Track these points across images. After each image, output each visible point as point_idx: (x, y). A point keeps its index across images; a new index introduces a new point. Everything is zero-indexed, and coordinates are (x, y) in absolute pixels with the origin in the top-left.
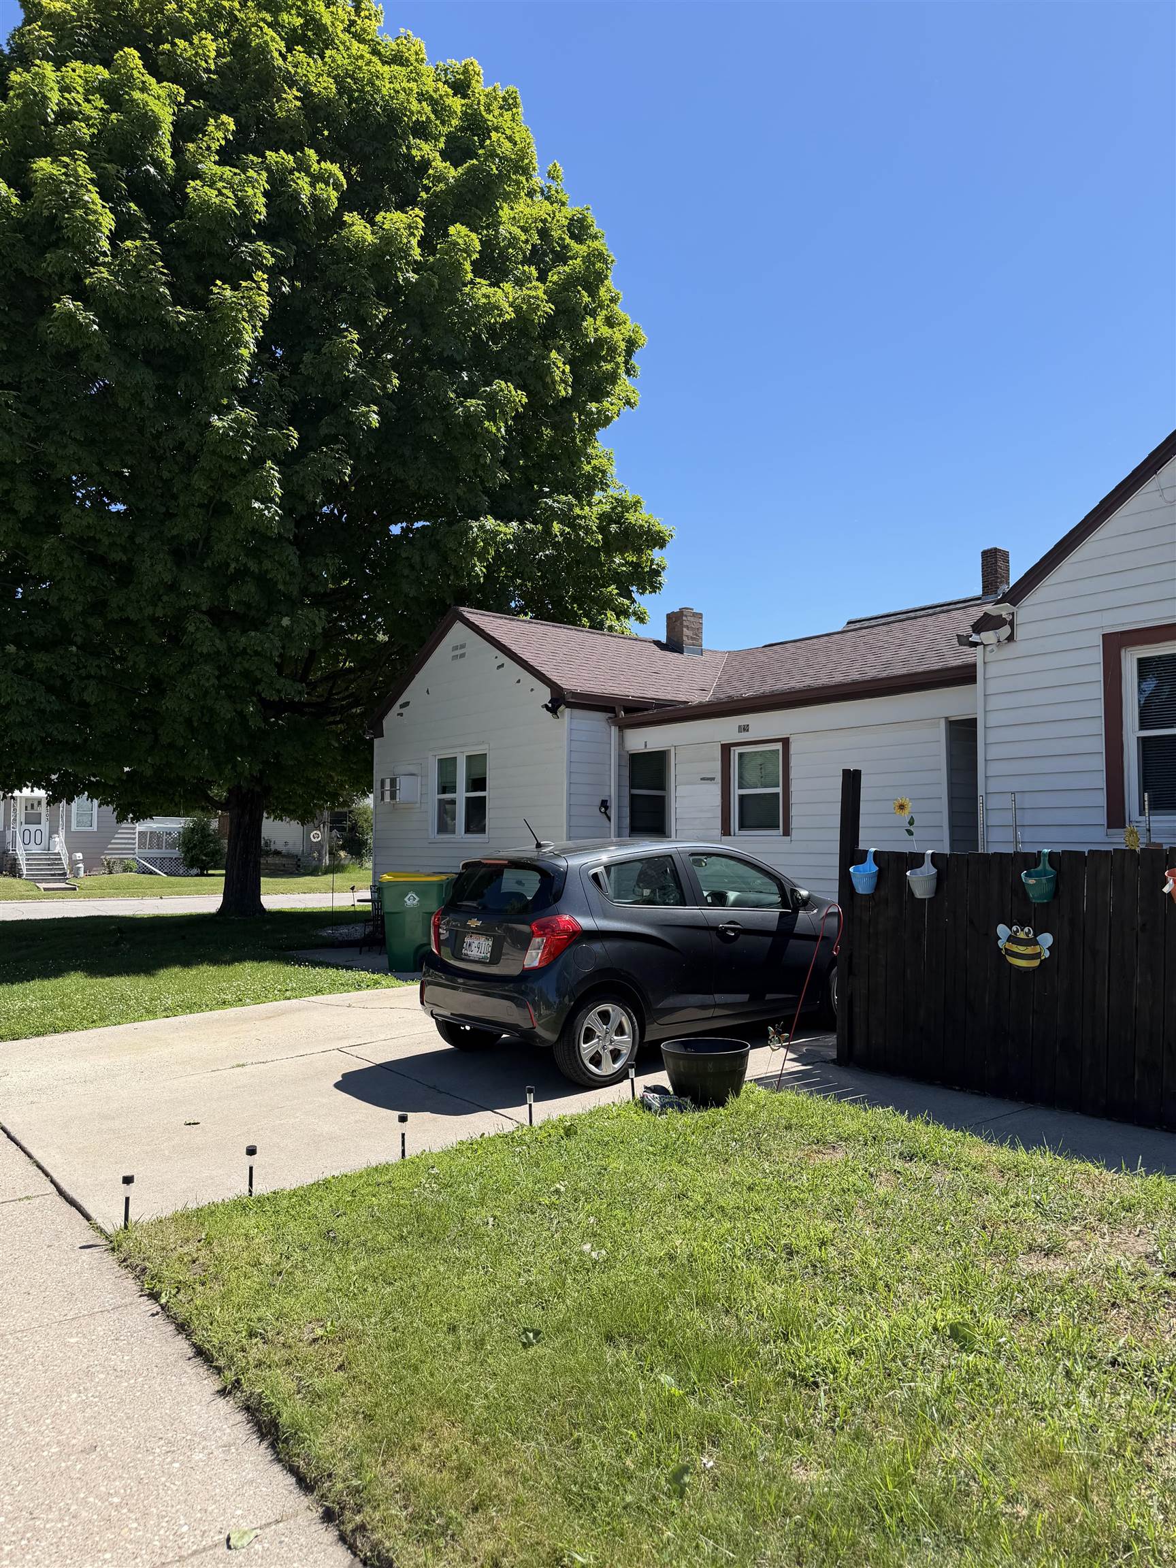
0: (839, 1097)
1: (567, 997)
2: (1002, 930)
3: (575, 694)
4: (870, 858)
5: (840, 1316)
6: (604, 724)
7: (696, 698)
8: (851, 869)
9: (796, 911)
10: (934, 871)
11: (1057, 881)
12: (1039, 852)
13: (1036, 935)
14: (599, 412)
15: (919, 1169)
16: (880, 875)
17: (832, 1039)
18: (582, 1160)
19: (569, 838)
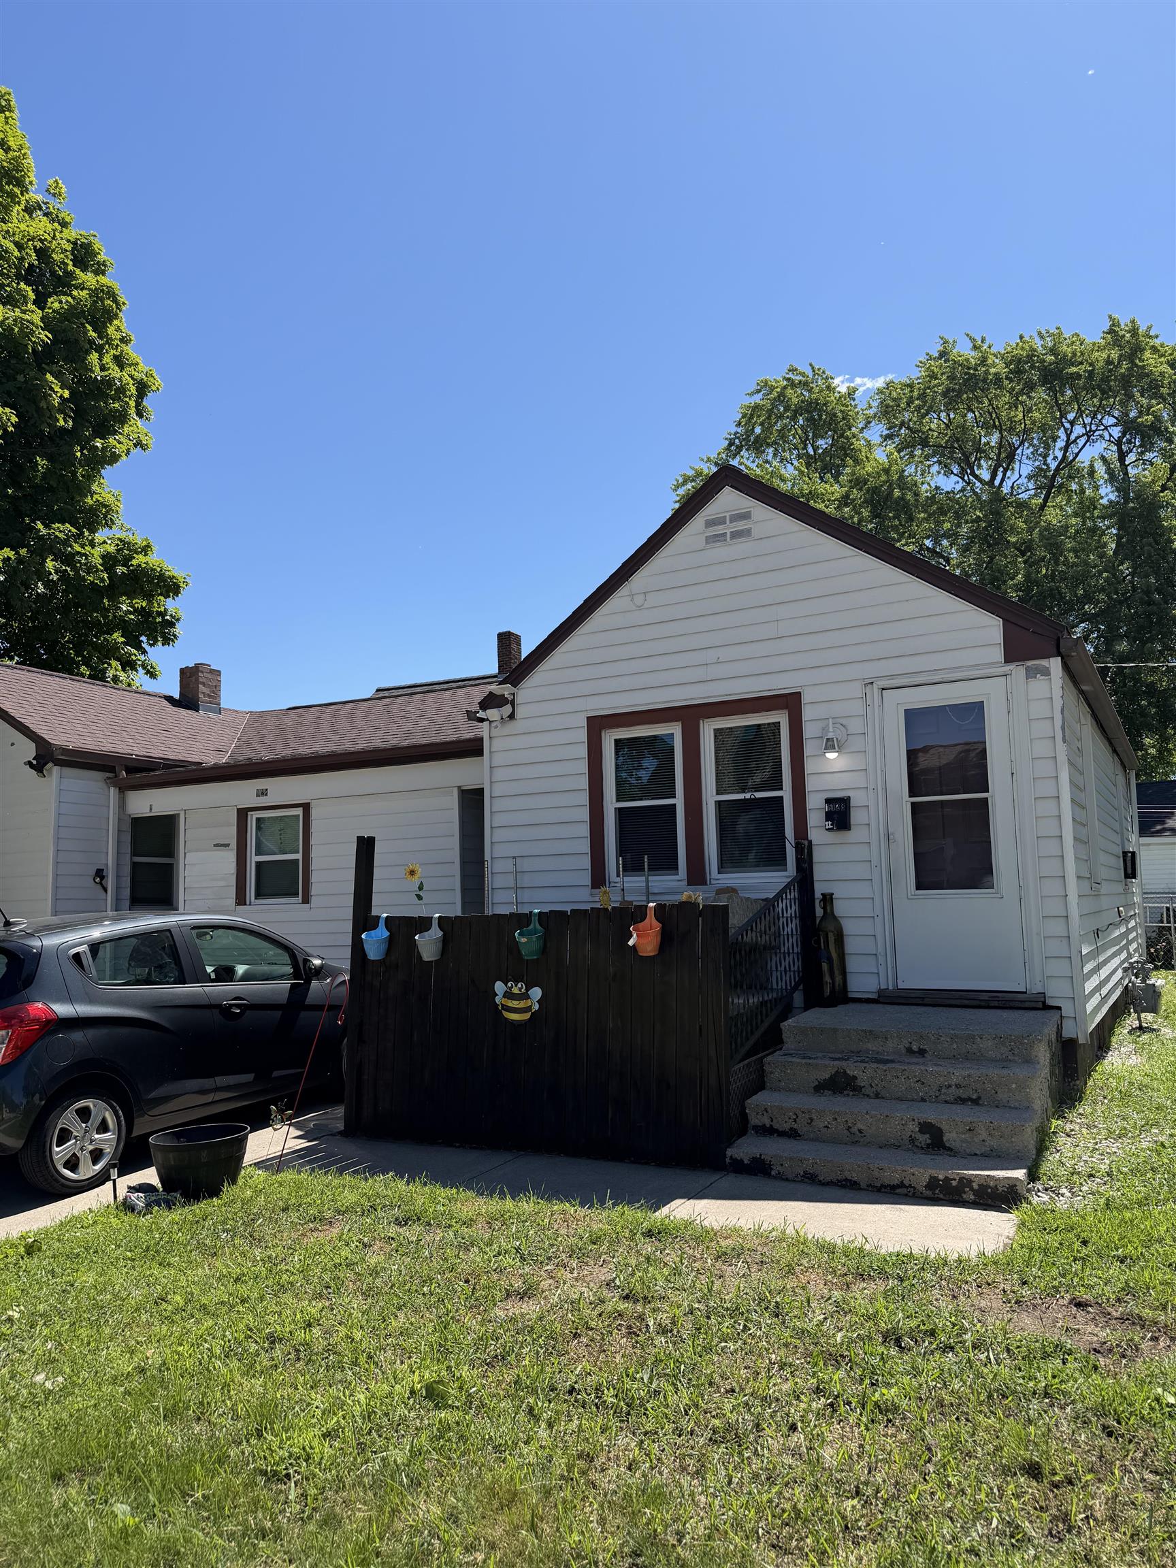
0: (341, 1171)
1: (37, 1095)
2: (499, 987)
3: (66, 751)
4: (382, 923)
5: (318, 1400)
6: (102, 784)
7: (210, 759)
8: (363, 936)
9: (308, 982)
10: (440, 934)
11: (545, 939)
12: (531, 912)
13: (527, 990)
14: (104, 449)
15: (411, 1233)
16: (391, 940)
17: (340, 1111)
18: (45, 1279)
19: (55, 913)
